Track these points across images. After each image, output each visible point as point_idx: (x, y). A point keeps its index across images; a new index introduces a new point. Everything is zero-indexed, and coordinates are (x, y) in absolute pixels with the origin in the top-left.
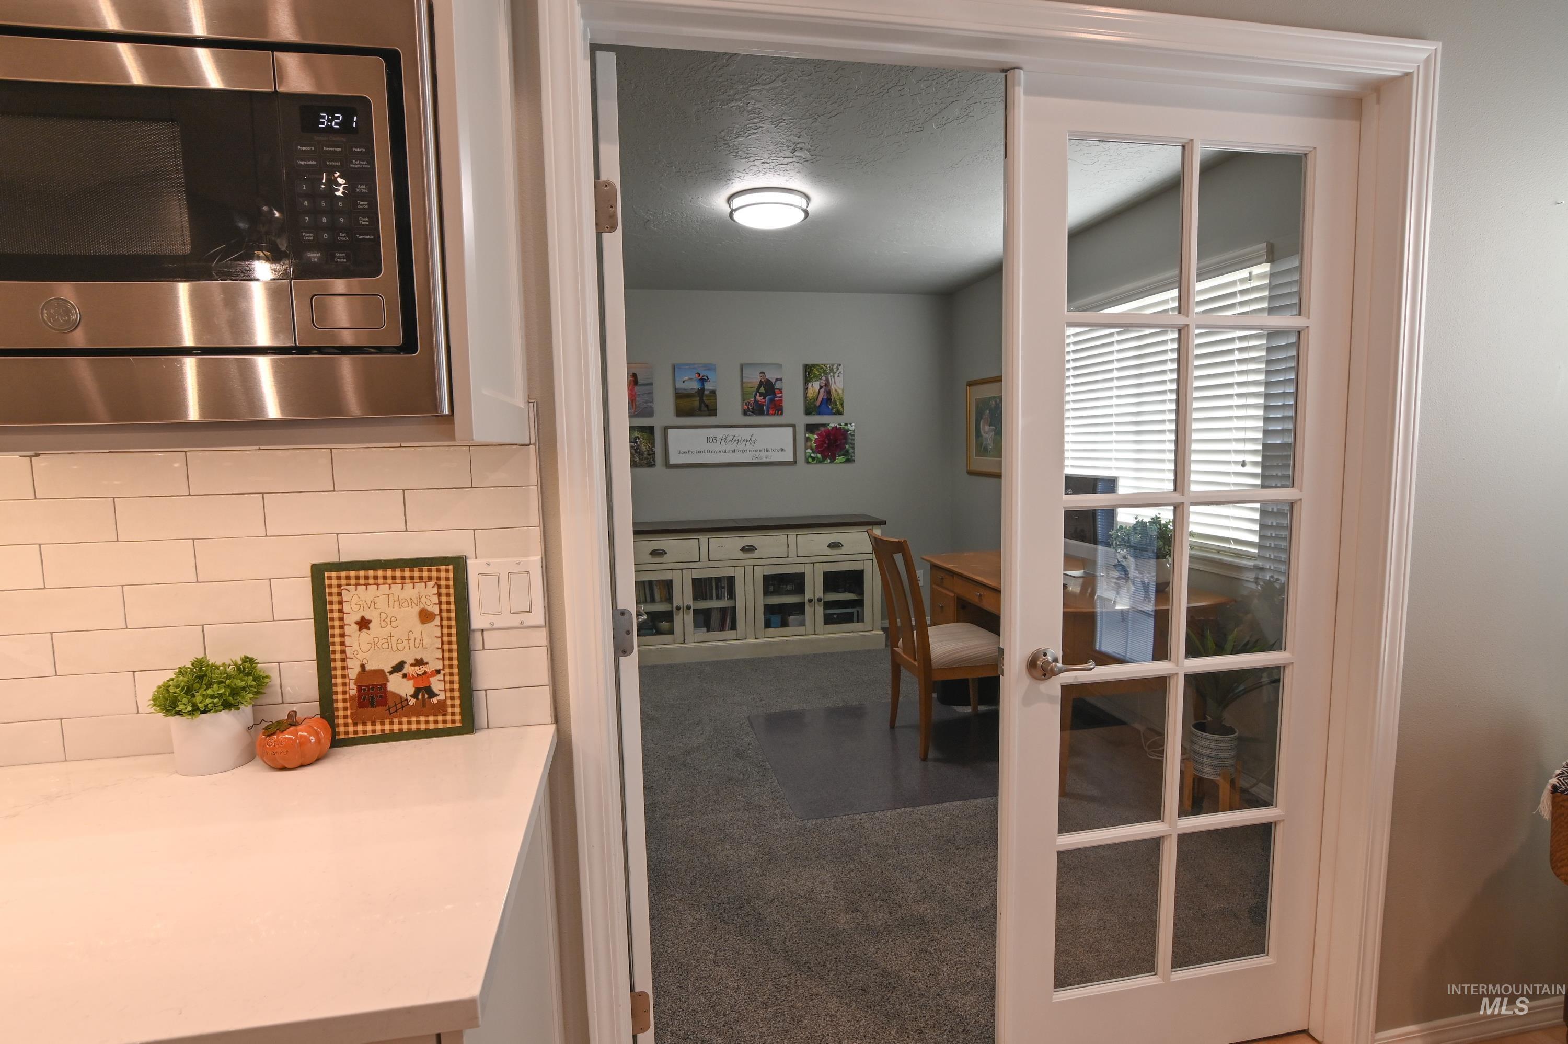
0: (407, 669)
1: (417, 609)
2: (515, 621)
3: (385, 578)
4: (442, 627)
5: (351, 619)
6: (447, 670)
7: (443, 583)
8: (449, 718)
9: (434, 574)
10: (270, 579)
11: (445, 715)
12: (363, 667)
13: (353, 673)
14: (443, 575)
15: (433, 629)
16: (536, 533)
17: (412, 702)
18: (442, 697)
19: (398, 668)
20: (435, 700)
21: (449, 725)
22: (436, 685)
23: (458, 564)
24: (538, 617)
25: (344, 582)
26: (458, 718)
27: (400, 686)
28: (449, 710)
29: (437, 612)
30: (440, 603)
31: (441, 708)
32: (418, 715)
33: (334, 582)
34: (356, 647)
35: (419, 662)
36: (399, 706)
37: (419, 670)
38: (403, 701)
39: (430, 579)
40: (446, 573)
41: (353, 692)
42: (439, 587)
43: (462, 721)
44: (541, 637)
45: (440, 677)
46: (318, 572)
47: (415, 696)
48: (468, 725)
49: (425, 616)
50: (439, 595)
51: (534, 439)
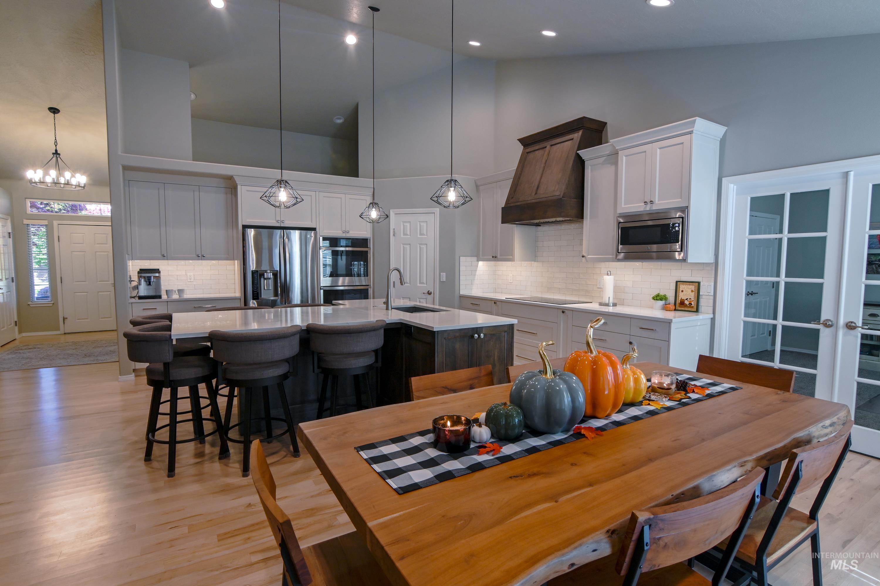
0: (688, 300)
1: (691, 290)
2: (707, 294)
3: (687, 284)
4: (695, 293)
5: (681, 290)
6: (695, 301)
7: (696, 286)
8: (694, 309)
9: (695, 284)
11: (693, 308)
12: (681, 298)
13: (680, 299)
14: (696, 284)
15: (693, 294)
16: (713, 279)
17: (688, 305)
18: (693, 305)
19: (687, 299)
20: (692, 306)
21: (694, 310)
22: (693, 303)
23: (699, 283)
24: (712, 294)
25: (680, 284)
26: (695, 309)
27: (687, 302)
28: (694, 308)
29: (694, 290)
30: (695, 289)
31: (693, 307)
32: (689, 308)
33: (679, 284)
34: (681, 295)
35: (690, 299)
36: (686, 306)
37: (690, 300)
38: (687, 305)
39: (694, 285)
40: (697, 284)
41: (679, 302)
42: (695, 286)
43: (696, 310)
44: (712, 298)
45: (693, 302)
46: (677, 282)
47: (689, 304)
48: (697, 311)
49: (692, 291)
50: (695, 288)
51: (715, 262)
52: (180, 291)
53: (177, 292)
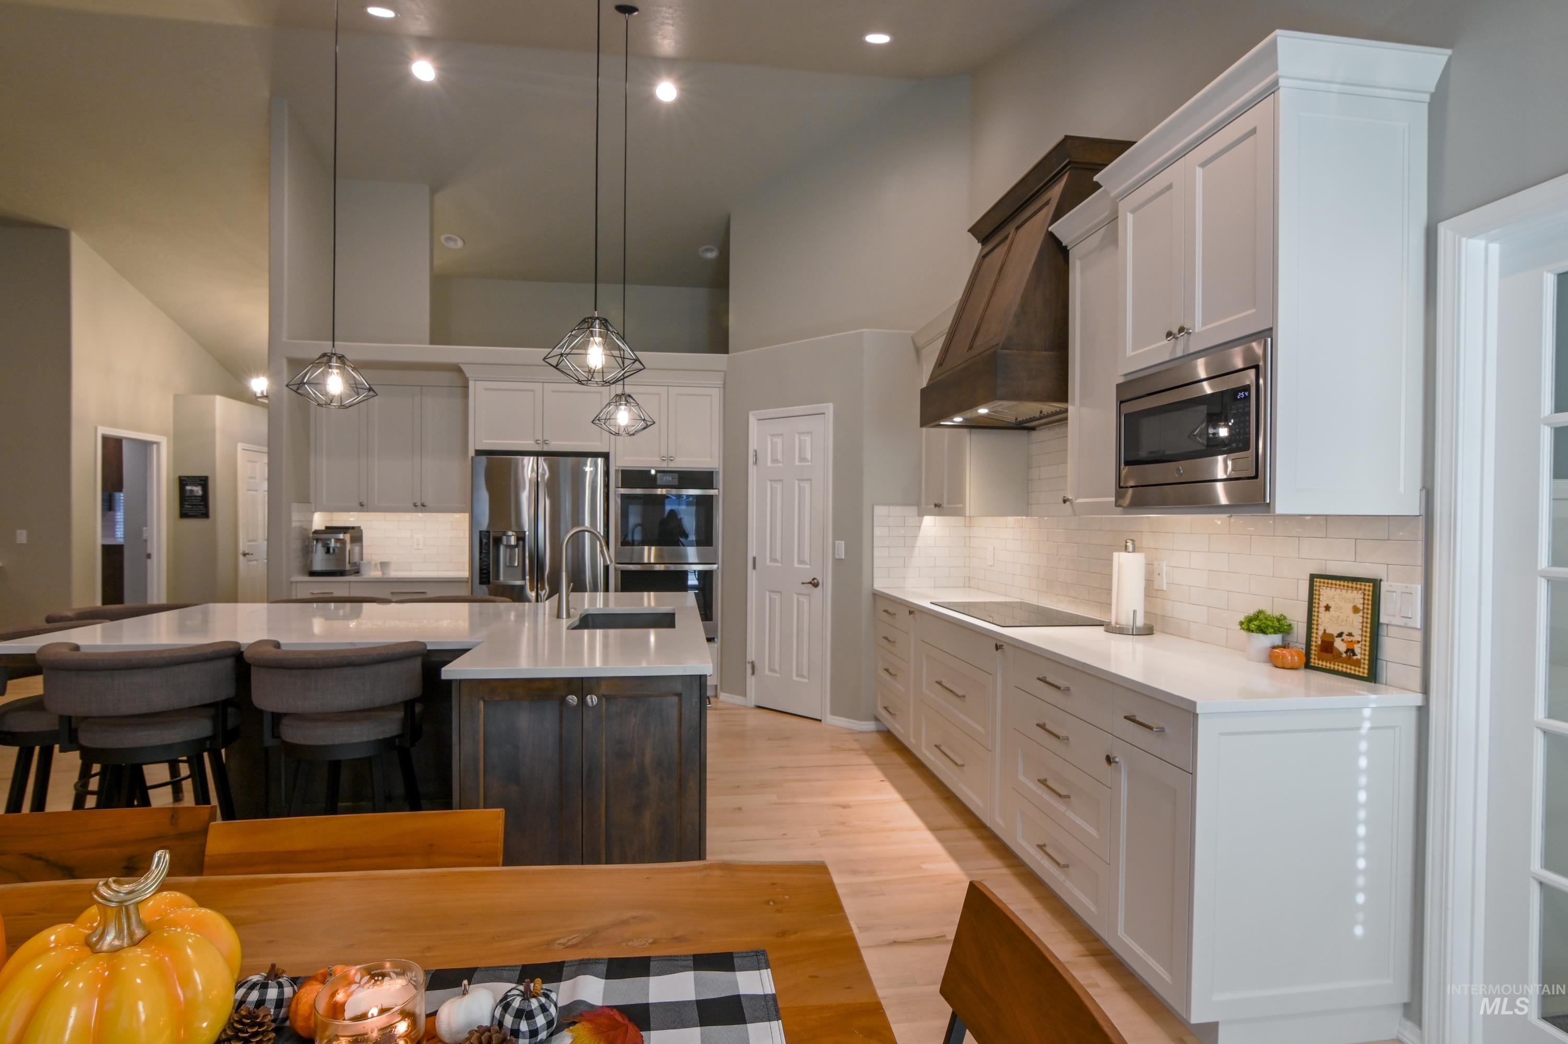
0: (1344, 637)
1: (1352, 605)
2: (1402, 622)
3: (1340, 585)
4: (1363, 617)
5: (1323, 604)
6: (1363, 643)
7: (1367, 592)
8: (1361, 670)
9: (1363, 587)
10: (1298, 580)
11: (1360, 667)
12: (1325, 630)
13: (1321, 633)
14: (1367, 588)
15: (1358, 618)
16: (1420, 571)
17: (1344, 655)
18: (1359, 657)
19: (1340, 635)
20: (1355, 657)
21: (1361, 674)
22: (1357, 649)
23: (1376, 584)
24: (1418, 622)
25: (1322, 584)
26: (1366, 671)
27: (1340, 645)
28: (1362, 666)
29: (1361, 608)
30: (1364, 604)
31: (1357, 663)
32: (1347, 664)
33: (1318, 584)
34: (1323, 620)
35: (1350, 635)
36: (1337, 656)
37: (1350, 639)
38: (1340, 654)
39: (1360, 589)
40: (1369, 587)
41: (1319, 643)
42: (1364, 594)
43: (1368, 674)
44: (1418, 636)
45: (1359, 645)
46: (1313, 577)
47: (1346, 652)
48: (1373, 676)
49: (1356, 610)
50: (1364, 599)
51: (1423, 512)
52: (384, 565)
53: (379, 566)
